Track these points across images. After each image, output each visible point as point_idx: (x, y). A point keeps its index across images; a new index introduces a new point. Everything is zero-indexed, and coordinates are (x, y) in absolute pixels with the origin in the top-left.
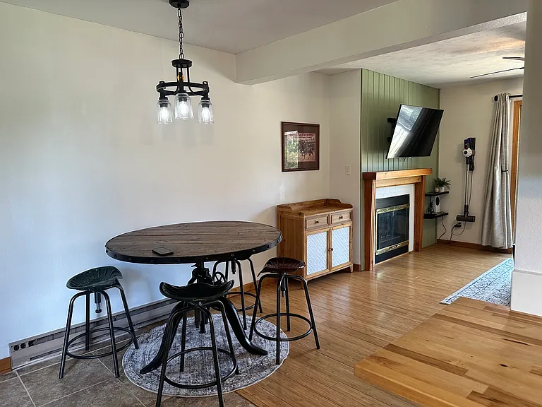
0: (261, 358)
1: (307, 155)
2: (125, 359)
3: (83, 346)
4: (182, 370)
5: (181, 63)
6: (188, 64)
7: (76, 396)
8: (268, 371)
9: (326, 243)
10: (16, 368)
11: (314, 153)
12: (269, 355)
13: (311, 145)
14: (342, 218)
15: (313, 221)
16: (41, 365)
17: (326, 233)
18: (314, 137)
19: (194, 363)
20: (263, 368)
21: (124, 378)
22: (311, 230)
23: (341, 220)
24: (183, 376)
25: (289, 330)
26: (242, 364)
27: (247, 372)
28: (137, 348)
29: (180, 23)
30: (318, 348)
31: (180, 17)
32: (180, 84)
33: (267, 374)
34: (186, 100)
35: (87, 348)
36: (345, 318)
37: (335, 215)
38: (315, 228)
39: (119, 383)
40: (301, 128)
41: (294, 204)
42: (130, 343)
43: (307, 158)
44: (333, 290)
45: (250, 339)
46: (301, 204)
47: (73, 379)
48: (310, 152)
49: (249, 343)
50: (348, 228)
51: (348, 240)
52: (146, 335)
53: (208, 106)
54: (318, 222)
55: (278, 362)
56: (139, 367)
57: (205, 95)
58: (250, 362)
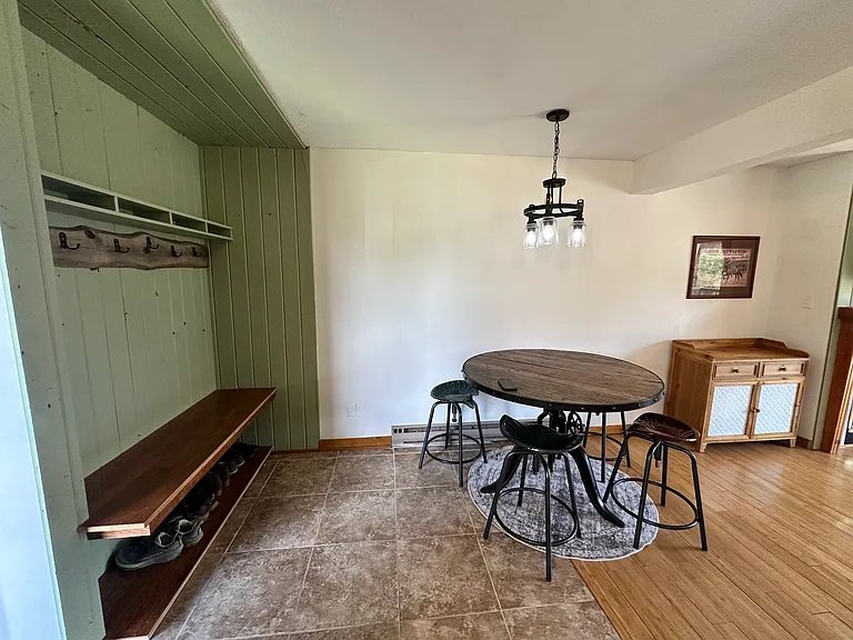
0: (615, 529)
1: (732, 278)
2: (473, 470)
3: (443, 444)
4: (519, 504)
5: (553, 183)
6: (561, 182)
7: (425, 492)
8: (619, 552)
9: (748, 400)
10: (394, 446)
11: (745, 276)
12: (626, 530)
13: (741, 265)
14: (784, 369)
15: (729, 368)
16: (410, 449)
17: (750, 388)
18: (748, 253)
19: (535, 502)
20: (613, 544)
21: (466, 489)
22: (722, 379)
23: (783, 372)
24: (519, 512)
25: (663, 504)
26: (587, 527)
27: (591, 540)
28: (486, 462)
29: (557, 138)
30: (705, 548)
31: (557, 131)
32: (549, 206)
33: (616, 555)
34: (551, 223)
35: (447, 446)
36: (763, 518)
37: (772, 365)
38: (729, 379)
39: (460, 493)
40: (728, 242)
41: (701, 341)
42: (478, 457)
43: (732, 281)
44: (750, 467)
45: (604, 501)
46: (713, 341)
47: (428, 473)
48: (739, 274)
49: (602, 504)
50: (796, 386)
51: (793, 403)
52: (497, 451)
53: (581, 227)
54: (736, 371)
55: (636, 546)
56: (482, 484)
57: (578, 215)
58: (599, 529)
